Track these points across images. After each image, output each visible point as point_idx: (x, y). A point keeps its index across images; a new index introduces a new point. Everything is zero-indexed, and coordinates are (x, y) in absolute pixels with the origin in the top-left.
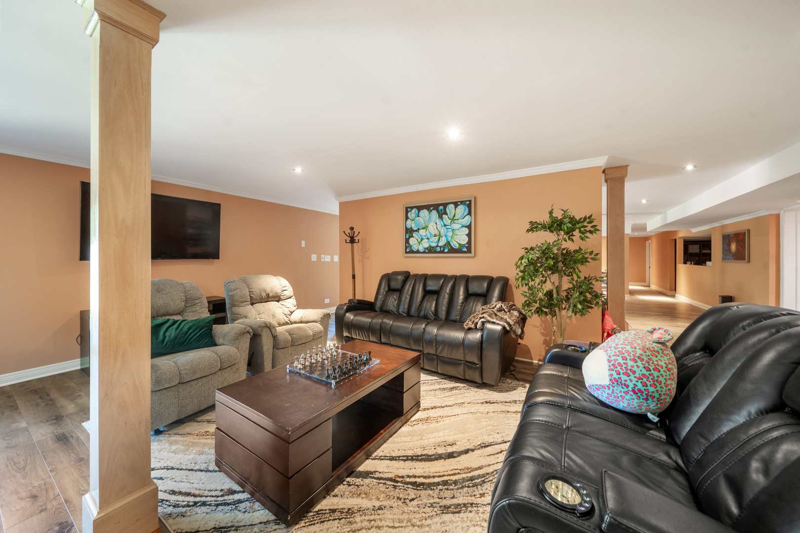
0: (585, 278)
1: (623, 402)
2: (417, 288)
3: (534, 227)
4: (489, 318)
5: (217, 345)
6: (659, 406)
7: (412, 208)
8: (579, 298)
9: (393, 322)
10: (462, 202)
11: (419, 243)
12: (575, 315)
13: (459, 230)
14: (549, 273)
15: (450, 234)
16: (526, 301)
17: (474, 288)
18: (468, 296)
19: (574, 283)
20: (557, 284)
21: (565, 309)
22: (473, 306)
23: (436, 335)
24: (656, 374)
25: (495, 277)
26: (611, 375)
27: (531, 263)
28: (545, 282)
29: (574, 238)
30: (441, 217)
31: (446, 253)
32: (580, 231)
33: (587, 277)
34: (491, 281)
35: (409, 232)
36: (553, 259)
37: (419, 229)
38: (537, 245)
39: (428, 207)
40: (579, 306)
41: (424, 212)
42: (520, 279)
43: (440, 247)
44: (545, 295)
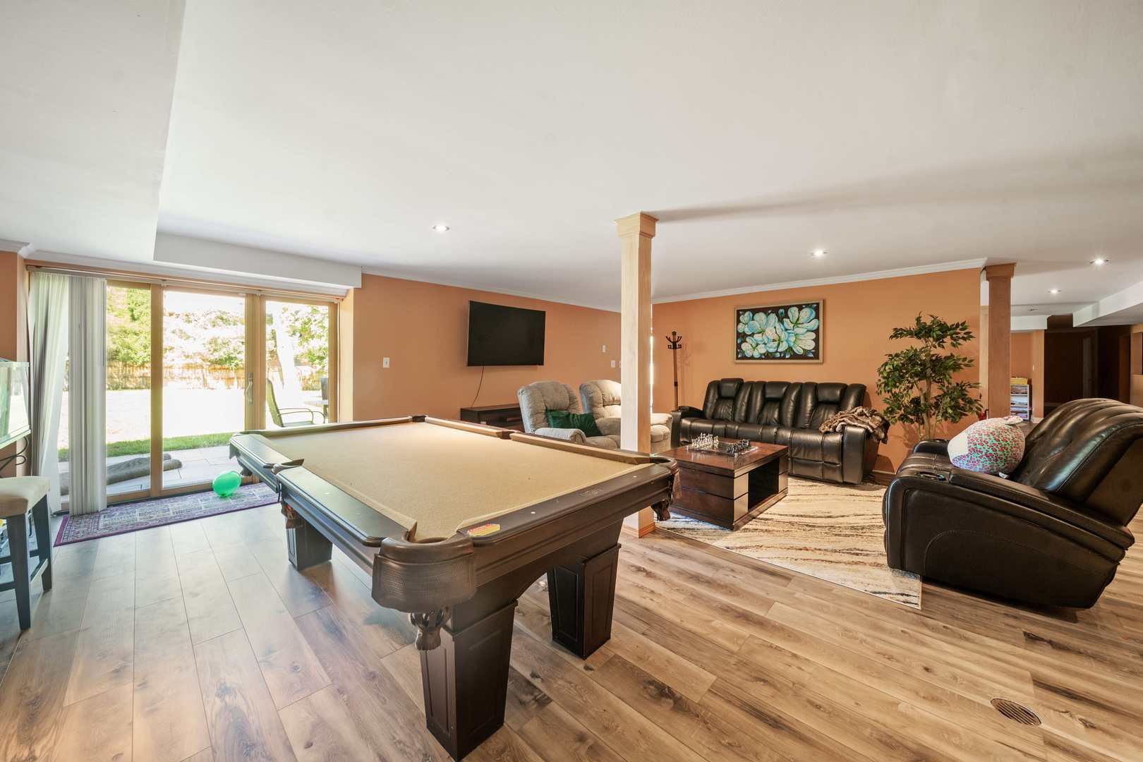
0: (957, 384)
1: (979, 465)
2: (754, 396)
3: (898, 333)
4: (849, 422)
5: (602, 435)
6: (1006, 465)
7: (745, 311)
8: (950, 403)
9: (739, 427)
10: (808, 306)
11: (754, 348)
12: (946, 420)
13: (803, 334)
14: (916, 379)
15: (793, 339)
16: (888, 408)
17: (825, 395)
18: (818, 404)
19: (945, 389)
20: (925, 390)
21: (934, 414)
22: (824, 414)
23: (791, 438)
24: (1003, 443)
25: (848, 384)
26: (970, 447)
27: (895, 369)
28: (911, 388)
29: (944, 344)
30: (781, 321)
31: (787, 359)
32: (952, 338)
33: (959, 383)
34: (845, 389)
35: (742, 337)
36: (921, 365)
37: (753, 334)
38: (902, 352)
39: (765, 311)
40: (950, 411)
41: (761, 316)
42: (883, 385)
43: (781, 353)
44: (911, 402)
